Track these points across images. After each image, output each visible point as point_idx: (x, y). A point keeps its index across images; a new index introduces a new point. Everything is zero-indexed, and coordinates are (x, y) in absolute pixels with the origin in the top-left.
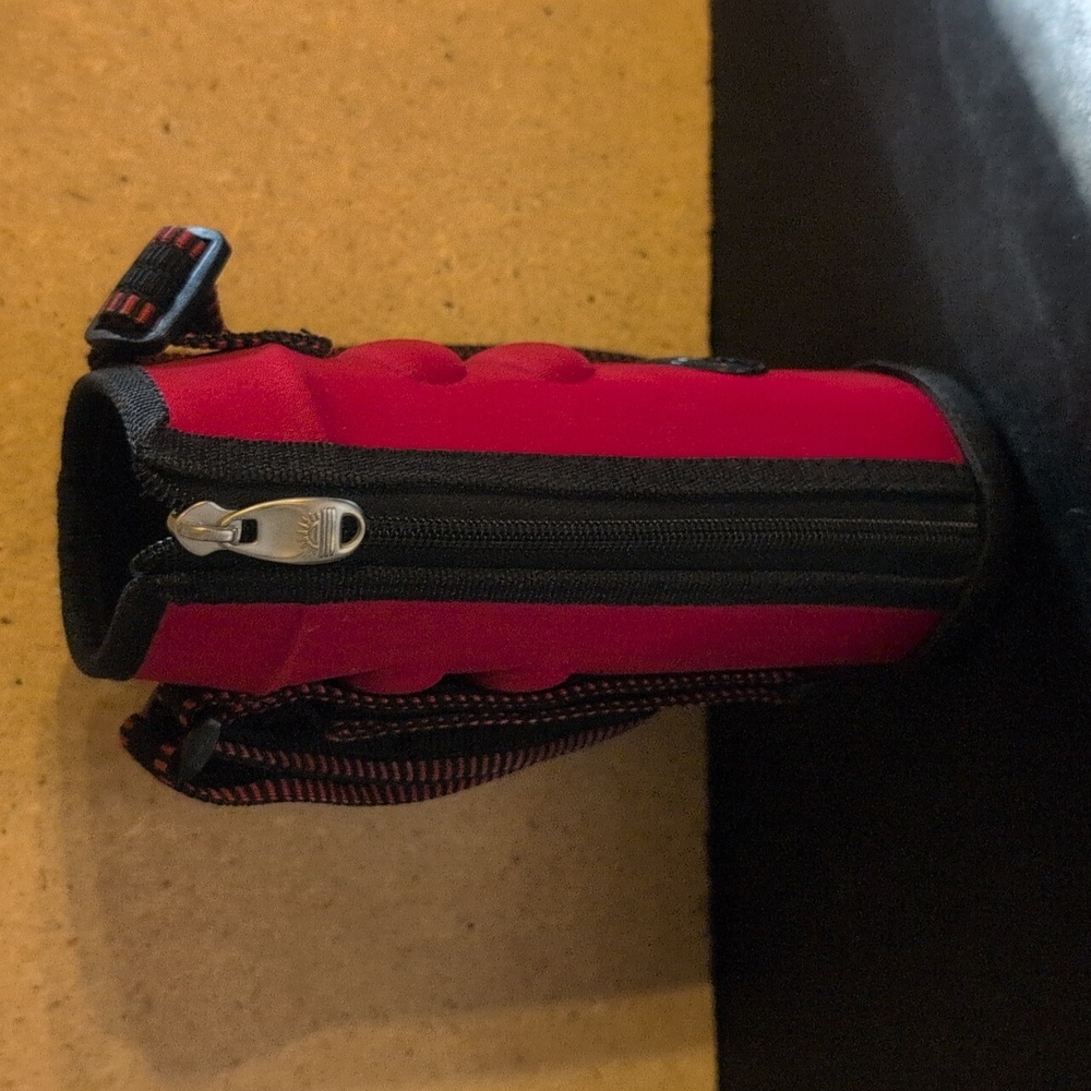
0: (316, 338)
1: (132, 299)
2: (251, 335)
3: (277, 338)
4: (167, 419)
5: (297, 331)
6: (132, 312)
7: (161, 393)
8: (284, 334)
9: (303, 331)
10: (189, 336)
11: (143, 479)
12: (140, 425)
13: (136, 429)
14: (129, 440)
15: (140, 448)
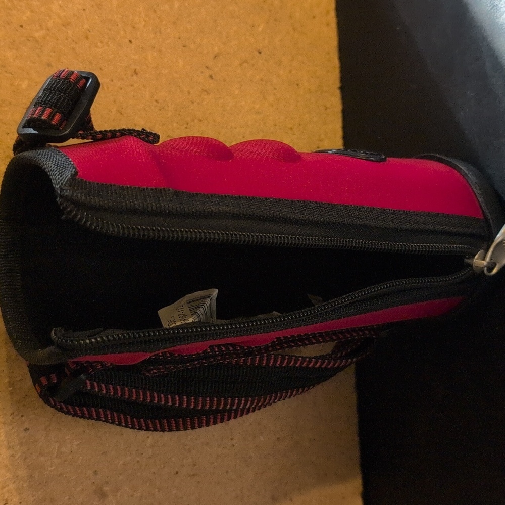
0: (151, 133)
1: (48, 110)
2: (115, 131)
3: (130, 132)
4: (76, 173)
5: (140, 130)
6: (48, 118)
7: (70, 159)
8: (134, 130)
9: (143, 129)
10: (80, 132)
11: (65, 208)
12: (61, 176)
13: (58, 179)
14: (54, 185)
15: (61, 190)
